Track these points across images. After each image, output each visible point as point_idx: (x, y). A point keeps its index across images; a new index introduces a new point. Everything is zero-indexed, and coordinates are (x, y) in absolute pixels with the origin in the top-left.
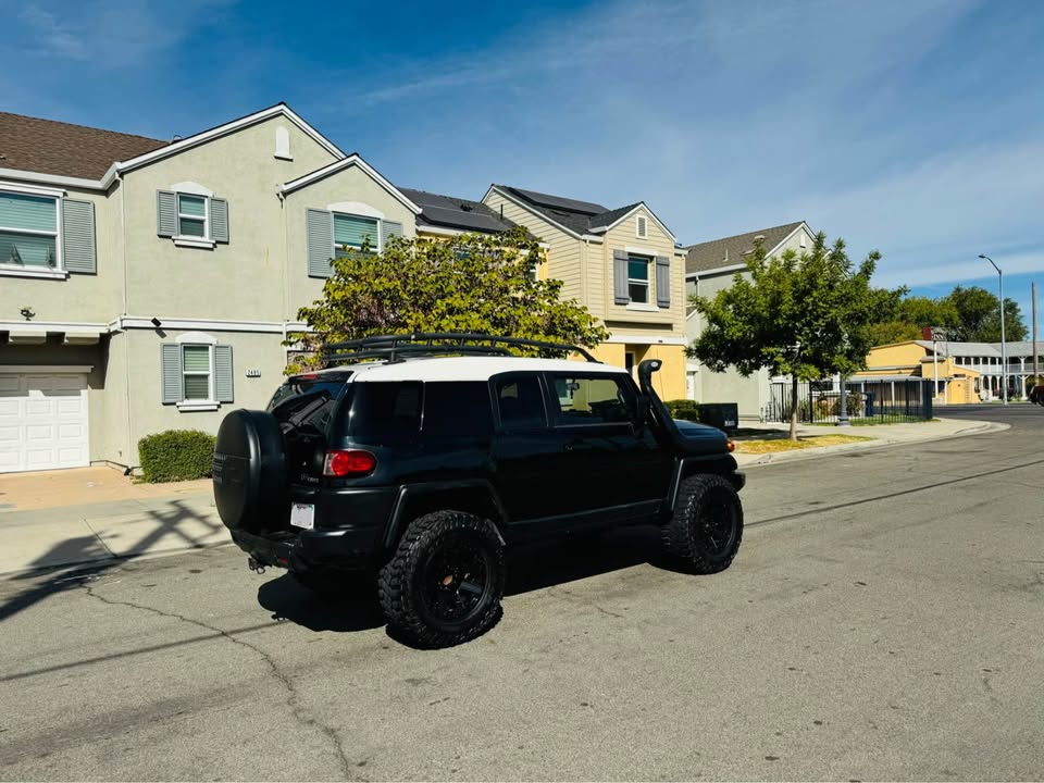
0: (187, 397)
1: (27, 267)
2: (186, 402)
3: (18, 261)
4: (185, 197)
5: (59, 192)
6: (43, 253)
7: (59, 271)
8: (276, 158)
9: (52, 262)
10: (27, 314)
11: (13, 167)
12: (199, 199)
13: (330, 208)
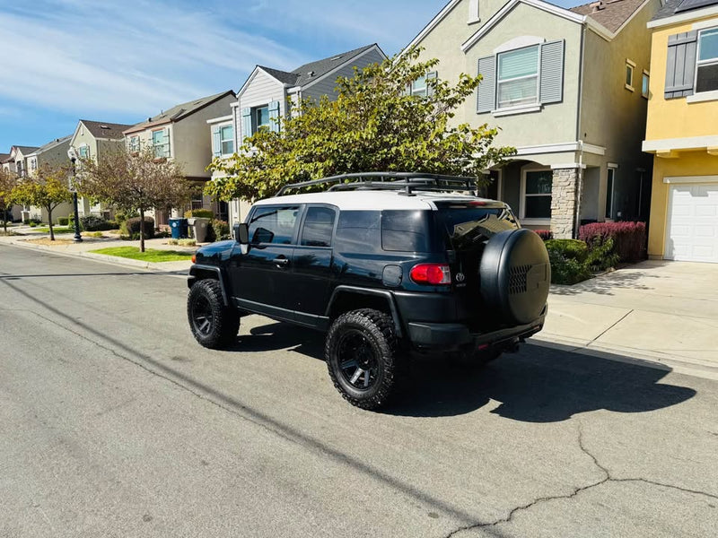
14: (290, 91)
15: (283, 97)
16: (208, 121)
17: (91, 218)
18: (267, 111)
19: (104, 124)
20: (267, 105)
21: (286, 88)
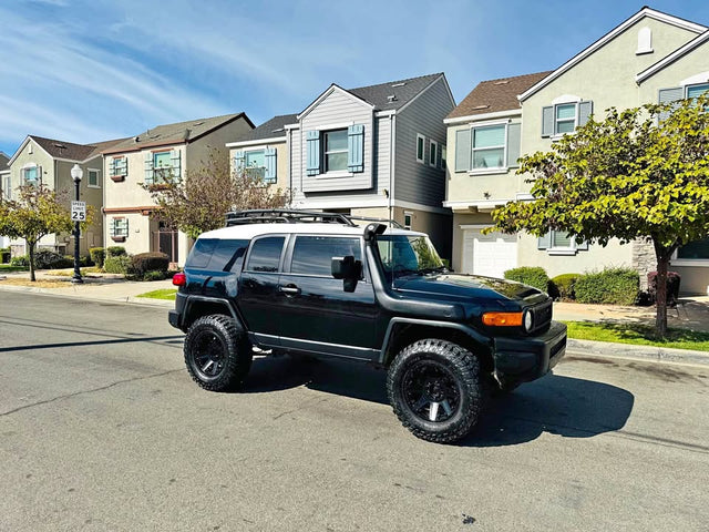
0: (555, 245)
1: (489, 169)
2: (554, 248)
3: (485, 165)
4: (560, 107)
5: (506, 121)
6: (496, 159)
7: (504, 168)
8: (638, 55)
9: (501, 164)
10: (486, 195)
11: (490, 111)
12: (571, 105)
13: (683, 84)
14: (380, 114)
15: (371, 121)
16: (227, 145)
17: (46, 253)
18: (346, 136)
19: (58, 142)
20: (347, 129)
21: (375, 111)
